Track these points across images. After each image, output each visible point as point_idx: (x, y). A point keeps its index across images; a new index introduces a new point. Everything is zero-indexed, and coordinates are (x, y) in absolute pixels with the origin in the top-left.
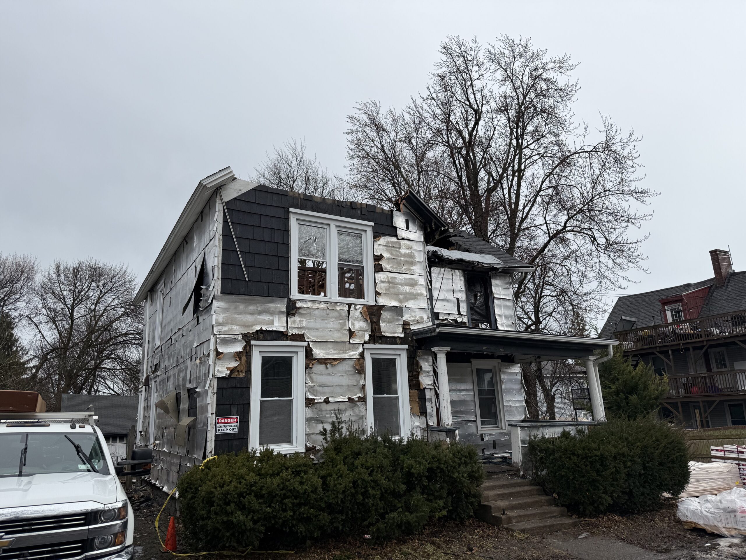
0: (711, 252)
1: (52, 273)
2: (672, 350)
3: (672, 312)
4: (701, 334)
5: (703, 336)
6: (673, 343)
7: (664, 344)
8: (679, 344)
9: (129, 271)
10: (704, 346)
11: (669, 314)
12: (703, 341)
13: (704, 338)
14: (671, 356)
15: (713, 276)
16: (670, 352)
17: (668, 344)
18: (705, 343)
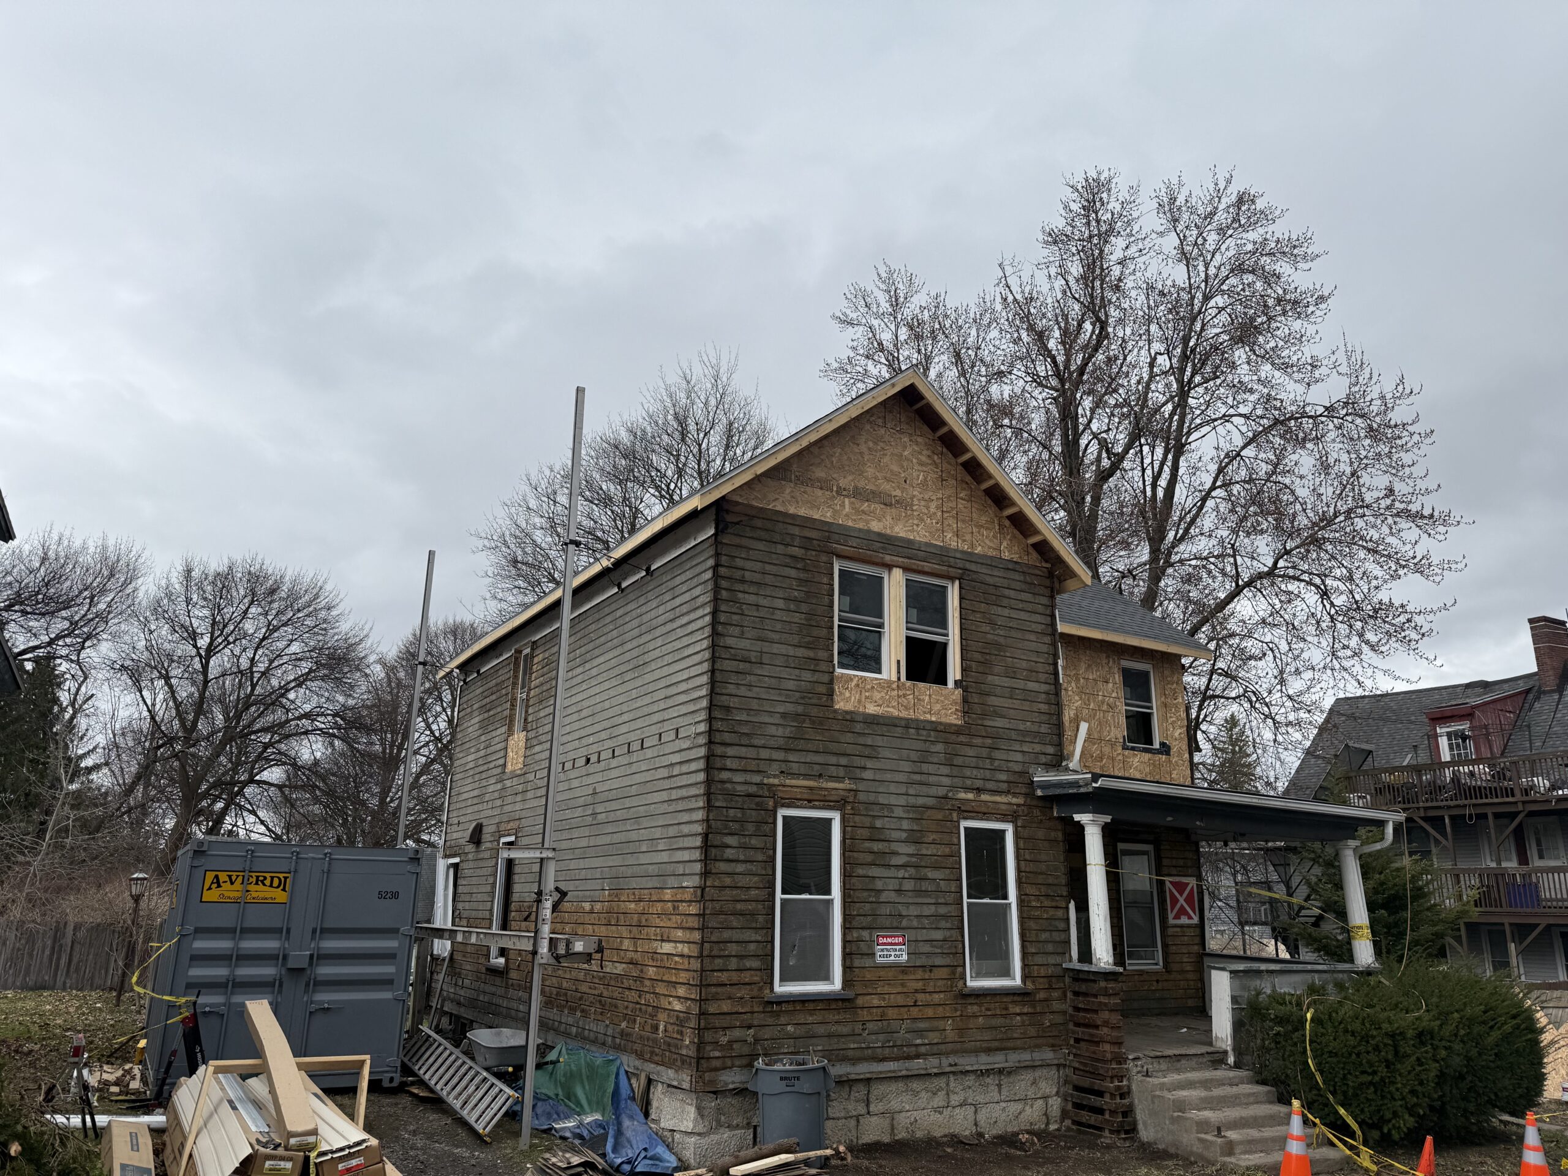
0: (1531, 621)
1: (174, 580)
2: (1452, 818)
3: (1449, 739)
4: (1512, 789)
5: (1517, 792)
6: (1452, 803)
7: (1435, 804)
8: (1465, 806)
9: (328, 587)
10: (1520, 812)
11: (1443, 742)
12: (1516, 803)
13: (1518, 797)
14: (1448, 829)
15: (1535, 669)
16: (1447, 821)
17: (1445, 803)
18: (1520, 807)
